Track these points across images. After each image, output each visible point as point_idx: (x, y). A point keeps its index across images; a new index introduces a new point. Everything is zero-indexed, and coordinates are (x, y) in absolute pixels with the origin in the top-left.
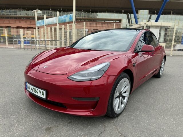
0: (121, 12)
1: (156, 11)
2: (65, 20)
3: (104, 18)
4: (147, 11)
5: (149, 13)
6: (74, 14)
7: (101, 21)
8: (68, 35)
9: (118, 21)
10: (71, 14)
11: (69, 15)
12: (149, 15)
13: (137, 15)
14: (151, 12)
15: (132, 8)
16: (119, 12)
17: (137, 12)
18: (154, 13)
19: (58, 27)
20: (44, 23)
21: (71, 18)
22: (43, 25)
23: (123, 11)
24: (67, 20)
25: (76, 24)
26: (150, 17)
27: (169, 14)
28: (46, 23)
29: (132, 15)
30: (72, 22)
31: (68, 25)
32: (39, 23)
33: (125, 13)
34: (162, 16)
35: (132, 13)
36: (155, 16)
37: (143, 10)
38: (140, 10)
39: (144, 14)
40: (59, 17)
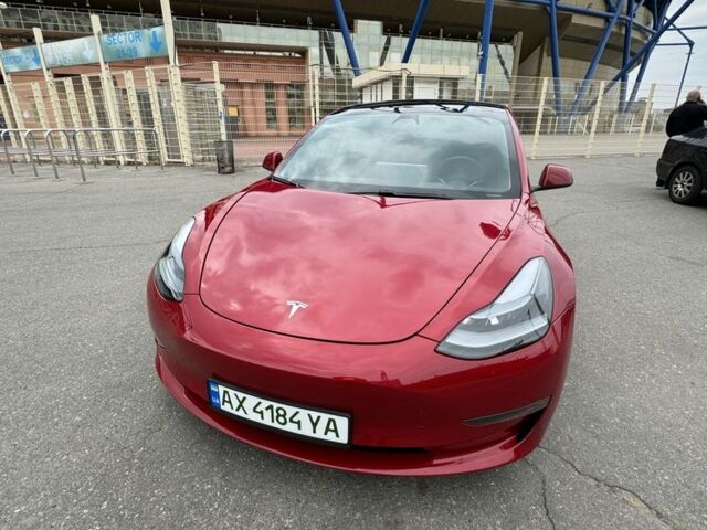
0: (302, 24)
1: (401, 27)
2: (134, 50)
3: (252, 41)
4: (376, 26)
5: (385, 31)
6: (167, 29)
7: (243, 52)
8: (155, 108)
9: (297, 55)
10: (157, 29)
11: (148, 32)
12: (385, 38)
13: (351, 35)
14: (390, 30)
15: (334, 13)
16: (298, 22)
17: (351, 28)
18: (395, 32)
19: (105, 74)
20: (37, 60)
21: (157, 44)
22: (34, 67)
23: (309, 19)
24: (144, 50)
25: (181, 68)
26: (388, 42)
27: (435, 36)
28: (50, 60)
29: (338, 37)
30: (166, 60)
31: (149, 71)
32: (14, 57)
33: (314, 27)
34: (418, 42)
35: (338, 28)
36: (400, 42)
37: (366, 22)
38: (359, 21)
39: (368, 31)
40: (105, 37)
